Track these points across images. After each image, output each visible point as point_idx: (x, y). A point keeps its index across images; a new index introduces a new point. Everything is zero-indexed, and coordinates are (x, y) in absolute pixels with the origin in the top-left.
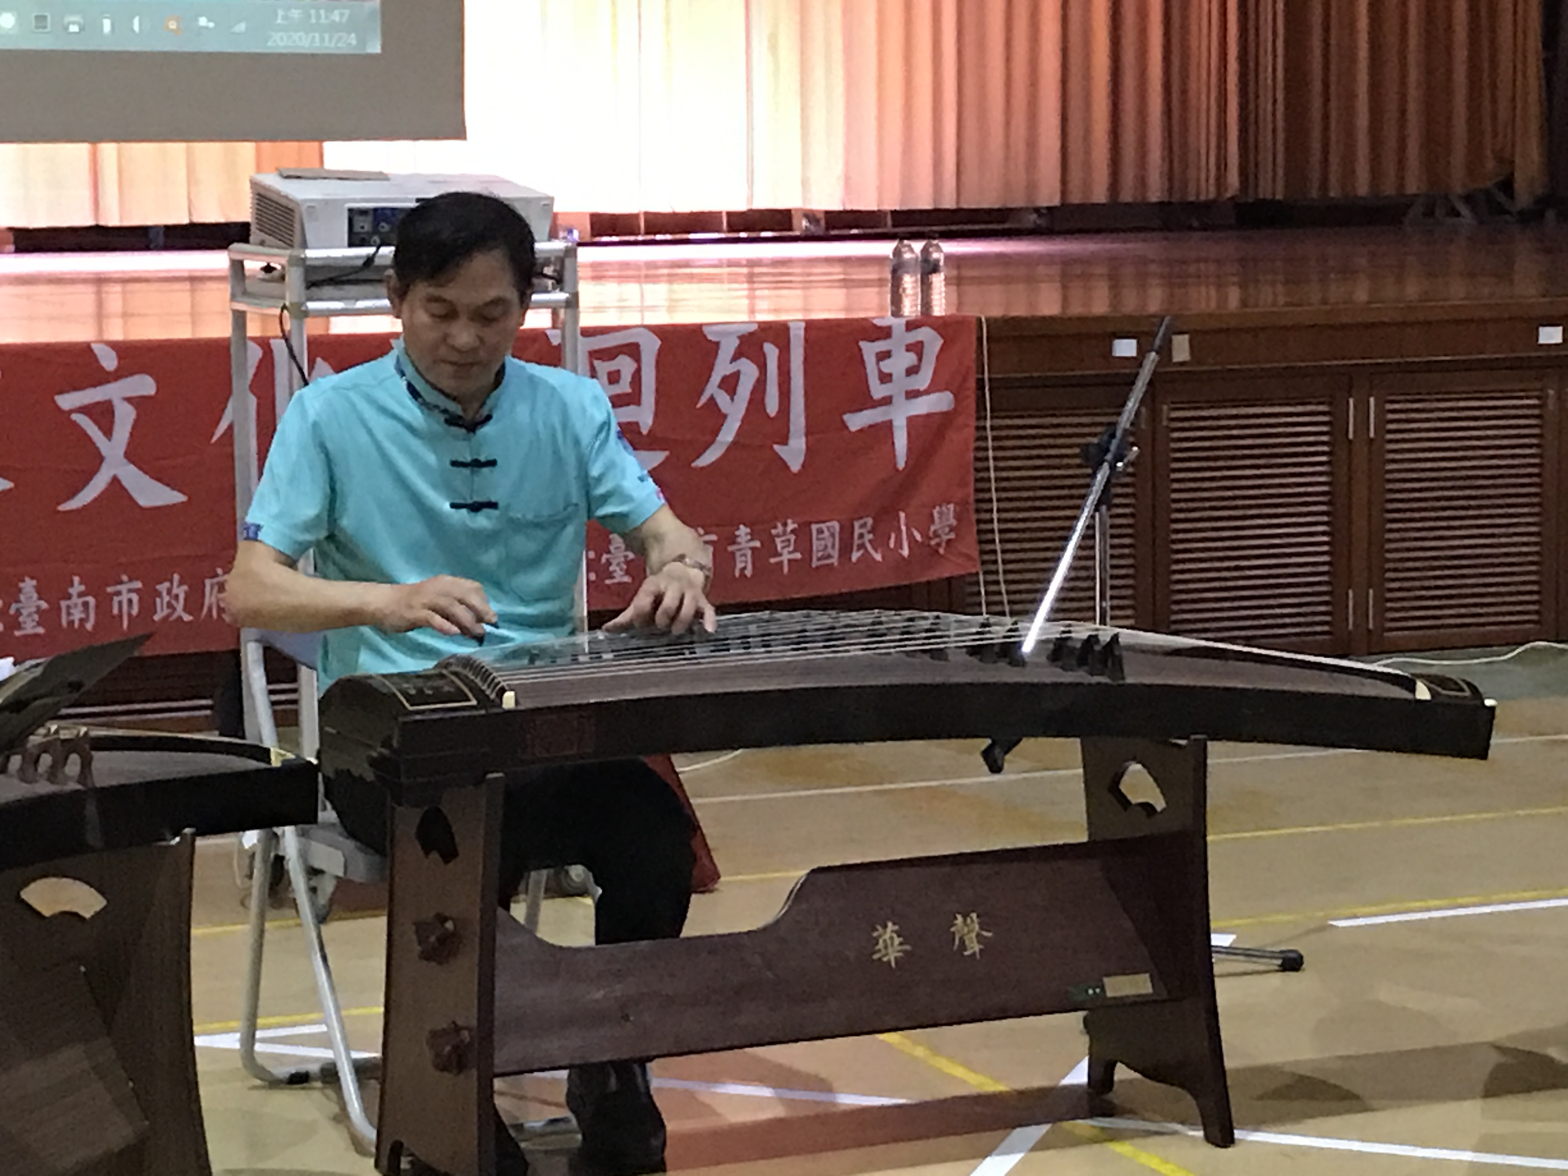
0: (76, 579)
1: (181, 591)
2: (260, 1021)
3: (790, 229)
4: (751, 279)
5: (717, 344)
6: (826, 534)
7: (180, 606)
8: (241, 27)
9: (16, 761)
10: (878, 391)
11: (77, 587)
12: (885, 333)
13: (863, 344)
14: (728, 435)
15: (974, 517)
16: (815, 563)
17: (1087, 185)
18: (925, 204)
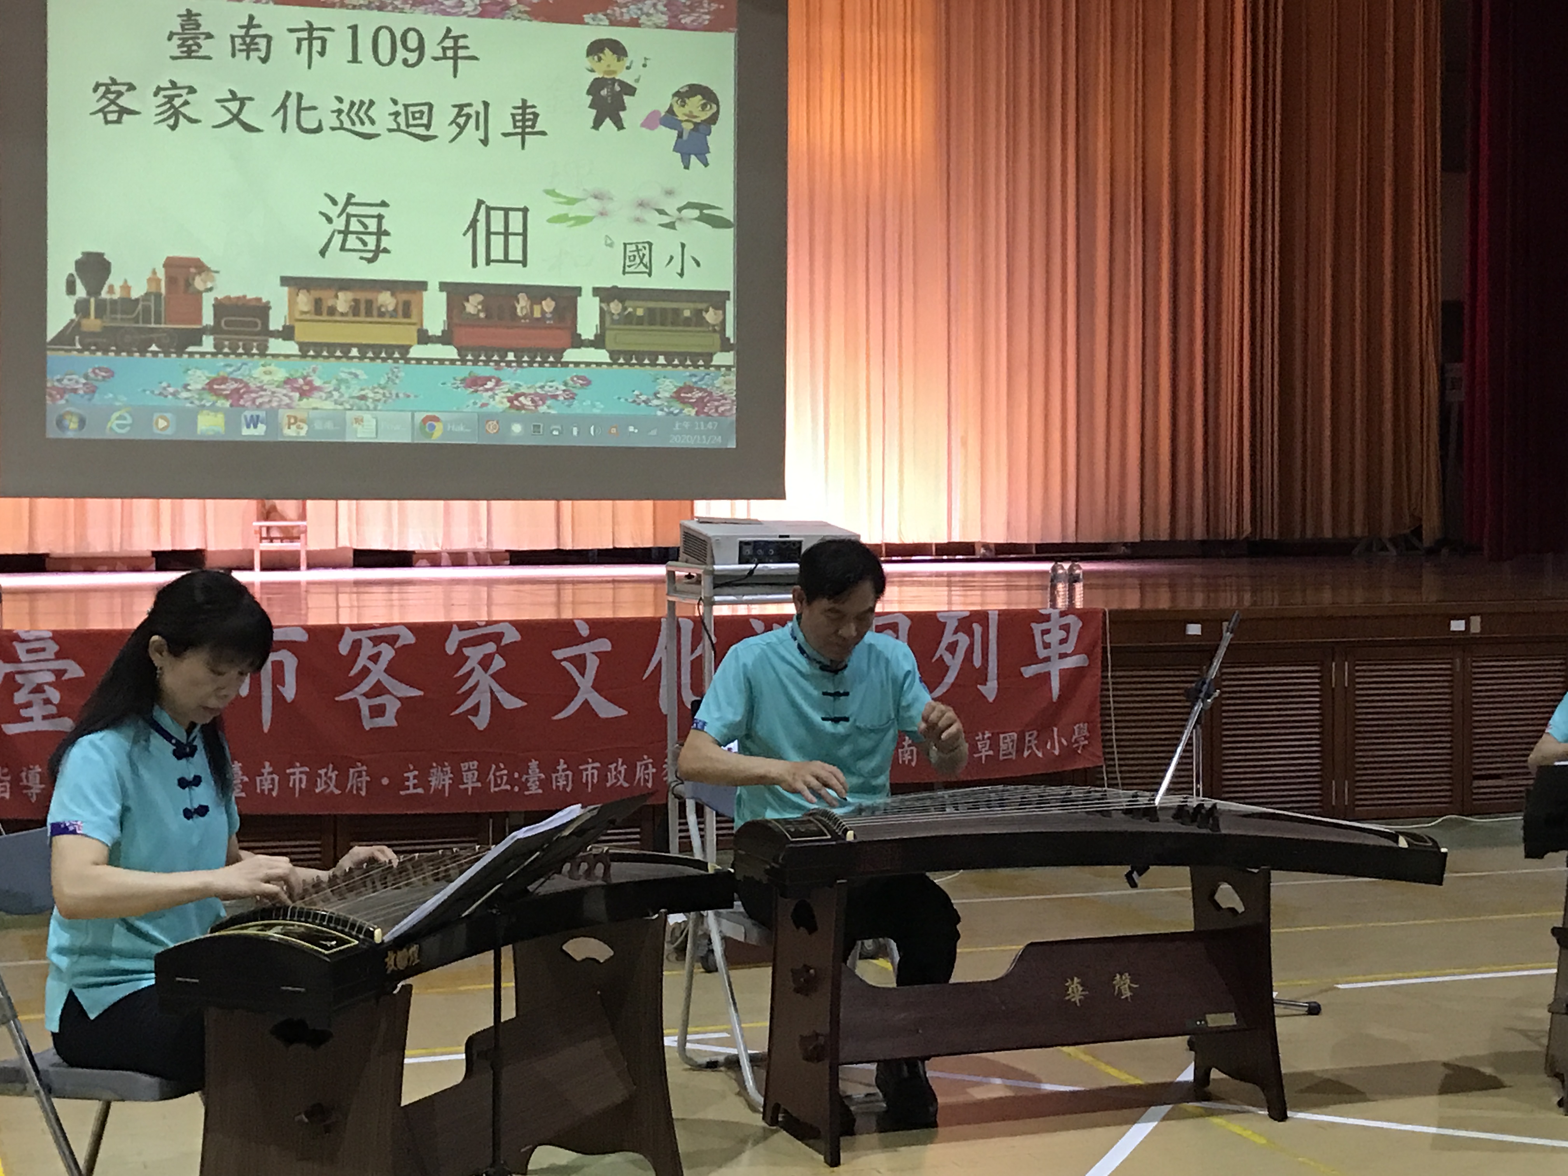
0: (562, 761)
1: (622, 769)
2: (689, 1029)
3: (974, 554)
4: (949, 584)
5: (944, 624)
6: (1008, 740)
7: (621, 778)
8: (654, 432)
9: (567, 867)
10: (1042, 653)
11: (562, 766)
12: (1047, 618)
13: (1033, 625)
14: (950, 678)
15: (1101, 731)
16: (1001, 758)
17: (1156, 528)
18: (1057, 540)
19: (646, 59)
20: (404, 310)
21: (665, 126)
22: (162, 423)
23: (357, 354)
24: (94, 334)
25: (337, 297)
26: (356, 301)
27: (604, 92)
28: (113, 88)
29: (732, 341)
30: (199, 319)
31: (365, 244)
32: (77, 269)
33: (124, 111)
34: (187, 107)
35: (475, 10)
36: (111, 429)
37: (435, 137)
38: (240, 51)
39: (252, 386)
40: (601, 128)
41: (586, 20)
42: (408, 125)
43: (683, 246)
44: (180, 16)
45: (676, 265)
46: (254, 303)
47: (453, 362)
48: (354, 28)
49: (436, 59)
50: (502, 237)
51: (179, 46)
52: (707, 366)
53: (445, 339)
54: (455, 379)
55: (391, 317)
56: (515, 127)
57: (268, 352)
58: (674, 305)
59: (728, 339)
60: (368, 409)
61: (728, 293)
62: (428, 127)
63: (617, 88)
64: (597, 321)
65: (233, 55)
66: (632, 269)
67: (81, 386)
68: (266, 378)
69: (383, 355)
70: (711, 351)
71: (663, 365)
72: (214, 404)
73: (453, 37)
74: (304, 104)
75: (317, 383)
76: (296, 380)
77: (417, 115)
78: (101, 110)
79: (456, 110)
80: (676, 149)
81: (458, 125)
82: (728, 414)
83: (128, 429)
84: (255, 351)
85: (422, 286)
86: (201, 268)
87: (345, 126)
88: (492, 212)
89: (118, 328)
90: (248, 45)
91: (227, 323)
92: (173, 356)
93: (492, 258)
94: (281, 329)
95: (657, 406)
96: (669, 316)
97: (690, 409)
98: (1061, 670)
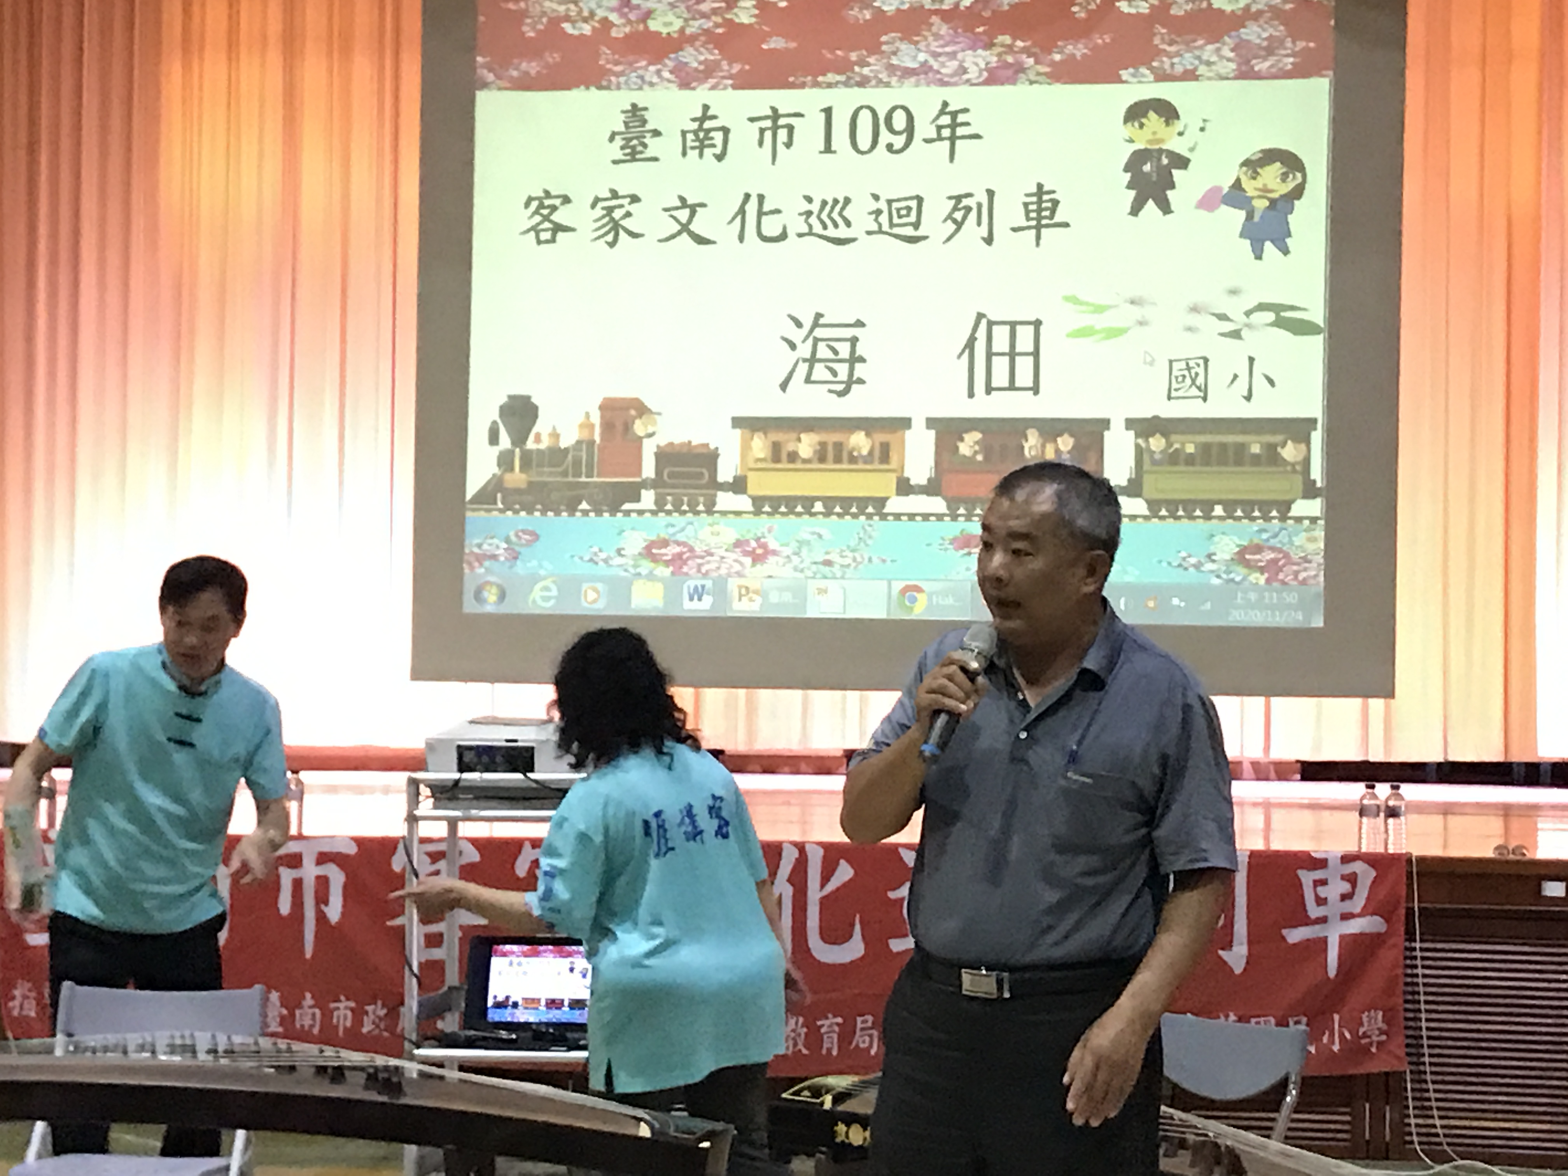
8: (1208, 606)
10: (1314, 911)
12: (1321, 864)
13: (1301, 873)
15: (1404, 1024)
20: (882, 452)
21: (1227, 204)
22: (591, 595)
23: (822, 510)
24: (518, 491)
25: (799, 440)
26: (823, 445)
27: (1147, 168)
28: (547, 202)
29: (1319, 484)
30: (638, 469)
31: (834, 373)
32: (501, 416)
33: (558, 228)
34: (628, 219)
35: (980, 75)
36: (534, 601)
37: (926, 237)
38: (693, 148)
39: (699, 549)
40: (1141, 214)
41: (1124, 78)
42: (892, 225)
43: (1251, 360)
44: (623, 112)
45: (1242, 386)
46: (699, 450)
47: (940, 517)
48: (828, 112)
49: (928, 141)
50: (1007, 358)
51: (622, 148)
52: (1283, 518)
53: (931, 489)
54: (943, 539)
55: (865, 462)
56: (1028, 219)
57: (716, 508)
58: (1240, 439)
59: (1314, 482)
60: (834, 578)
61: (1314, 421)
62: (916, 225)
63: (1165, 161)
64: (1132, 463)
65: (684, 154)
66: (1180, 393)
67: (501, 551)
68: (713, 541)
70: (1287, 497)
71: (1220, 518)
72: (651, 572)
73: (950, 113)
74: (766, 208)
75: (773, 545)
76: (747, 541)
77: (903, 212)
78: (535, 229)
79: (953, 202)
80: (1242, 235)
81: (955, 221)
82: (1312, 582)
83: (552, 602)
84: (701, 508)
85: (905, 423)
86: (642, 410)
87: (814, 231)
88: (995, 328)
89: (545, 484)
90: (701, 142)
91: (671, 475)
92: (606, 515)
93: (994, 385)
94: (731, 480)
95: (1212, 572)
96: (1231, 453)
97: (1258, 575)
98: (1342, 937)
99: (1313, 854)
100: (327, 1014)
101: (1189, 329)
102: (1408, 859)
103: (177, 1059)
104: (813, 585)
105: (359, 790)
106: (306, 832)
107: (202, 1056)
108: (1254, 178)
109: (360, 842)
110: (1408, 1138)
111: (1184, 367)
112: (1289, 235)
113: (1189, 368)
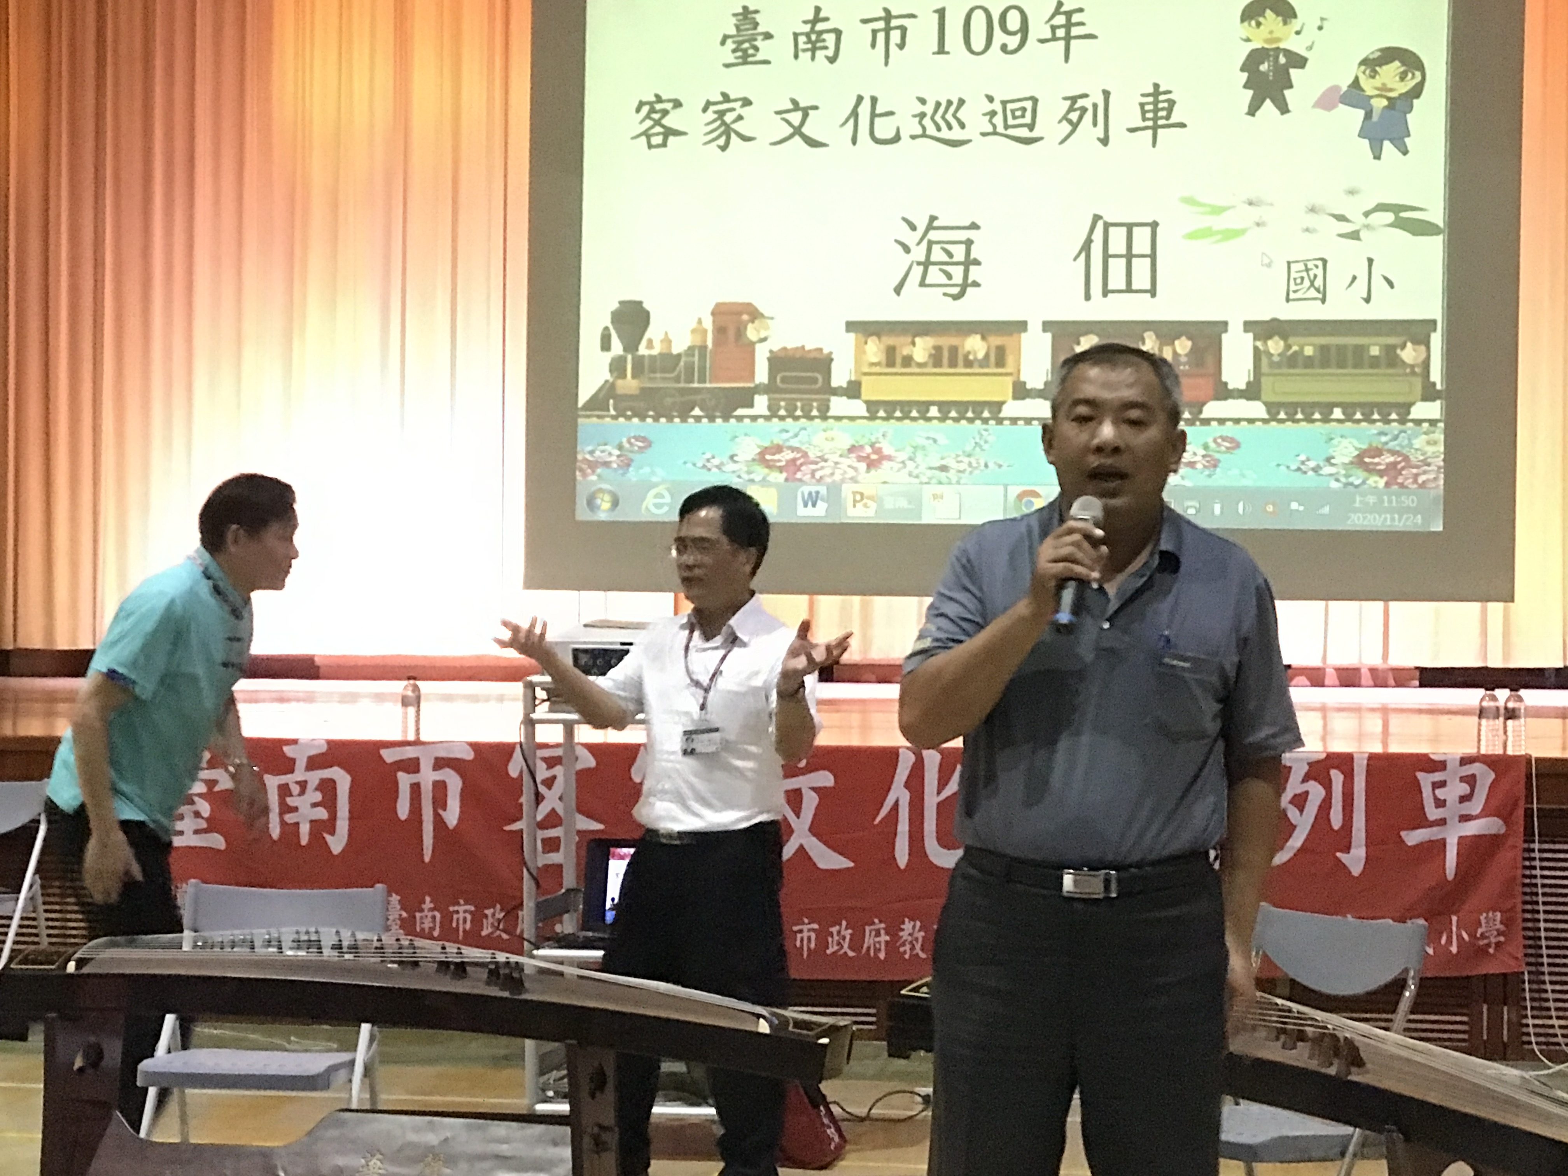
1: (848, 933)
5: (1290, 768)
8: (1326, 510)
10: (1433, 813)
12: (1440, 766)
13: (1420, 775)
15: (1523, 925)
19: (1322, 19)
20: (997, 358)
23: (938, 415)
24: (631, 397)
25: (914, 344)
26: (938, 349)
27: (1264, 67)
28: (658, 107)
29: (1439, 387)
30: (751, 374)
31: (949, 276)
32: (613, 322)
33: (669, 132)
34: (740, 123)
36: (647, 508)
37: (1041, 139)
38: (804, 50)
39: (812, 456)
40: (1258, 113)
42: (1006, 127)
43: (1370, 261)
44: (735, 15)
45: (1361, 287)
46: (812, 355)
48: (941, 13)
49: (1042, 41)
50: (1124, 260)
51: (734, 51)
52: (1403, 421)
53: (1043, 393)
55: (981, 366)
56: (1144, 119)
57: (830, 414)
58: (1359, 340)
59: (1434, 384)
60: (950, 483)
61: (1434, 322)
62: (1031, 127)
63: (1282, 60)
64: (1251, 366)
65: (796, 56)
66: (1299, 295)
67: (614, 458)
68: (827, 446)
69: (970, 414)
70: (1407, 400)
71: (1339, 421)
72: (764, 479)
73: (1065, 13)
74: (878, 111)
75: (887, 450)
76: (862, 447)
77: (1018, 113)
78: (646, 134)
79: (1068, 103)
81: (1070, 122)
82: (1432, 485)
84: (815, 413)
85: (1021, 326)
86: (755, 314)
87: (928, 133)
88: (1112, 230)
89: (659, 389)
90: (814, 43)
91: (783, 380)
92: (719, 421)
93: (1110, 287)
94: (845, 385)
95: (1331, 475)
96: (1350, 355)
97: (1377, 478)
98: (1461, 838)
99: (1432, 757)
100: (447, 917)
101: (1307, 230)
102: (1528, 759)
103: (302, 953)
104: (928, 491)
105: (474, 699)
106: (423, 738)
107: (327, 952)
108: (1373, 77)
109: (476, 747)
110: (1525, 1038)
111: (1303, 268)
112: (1409, 135)
113: (1307, 270)
